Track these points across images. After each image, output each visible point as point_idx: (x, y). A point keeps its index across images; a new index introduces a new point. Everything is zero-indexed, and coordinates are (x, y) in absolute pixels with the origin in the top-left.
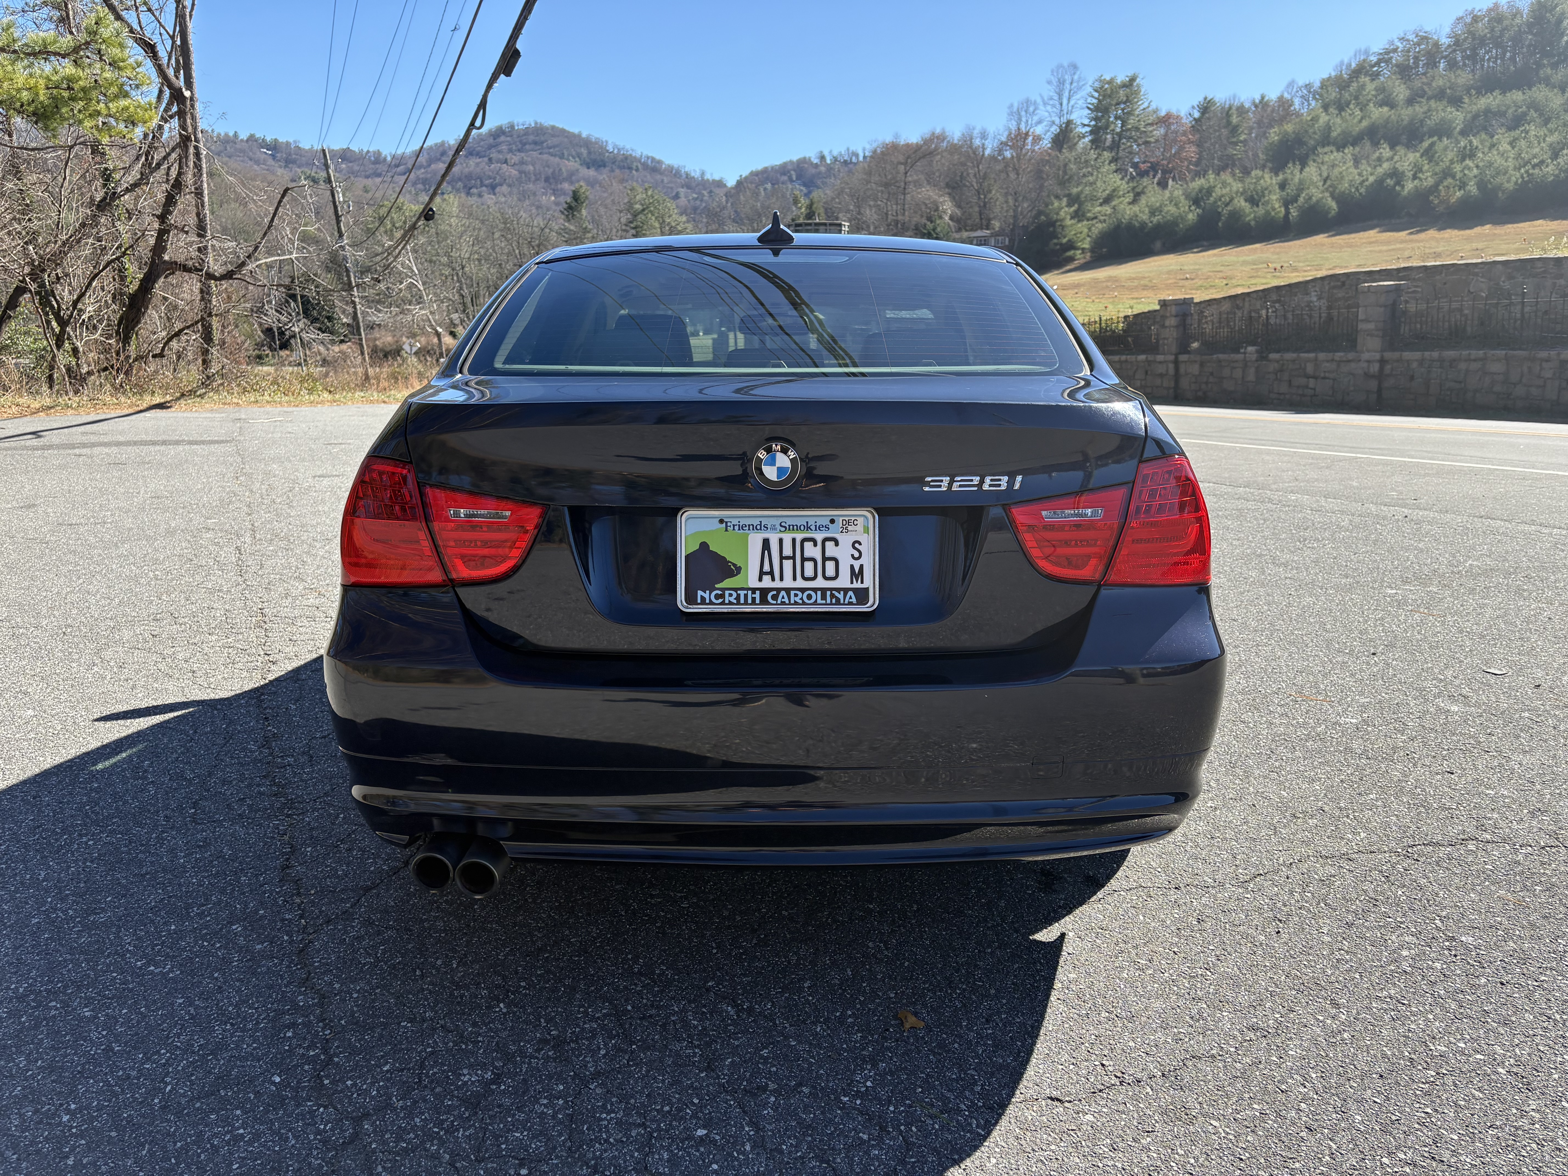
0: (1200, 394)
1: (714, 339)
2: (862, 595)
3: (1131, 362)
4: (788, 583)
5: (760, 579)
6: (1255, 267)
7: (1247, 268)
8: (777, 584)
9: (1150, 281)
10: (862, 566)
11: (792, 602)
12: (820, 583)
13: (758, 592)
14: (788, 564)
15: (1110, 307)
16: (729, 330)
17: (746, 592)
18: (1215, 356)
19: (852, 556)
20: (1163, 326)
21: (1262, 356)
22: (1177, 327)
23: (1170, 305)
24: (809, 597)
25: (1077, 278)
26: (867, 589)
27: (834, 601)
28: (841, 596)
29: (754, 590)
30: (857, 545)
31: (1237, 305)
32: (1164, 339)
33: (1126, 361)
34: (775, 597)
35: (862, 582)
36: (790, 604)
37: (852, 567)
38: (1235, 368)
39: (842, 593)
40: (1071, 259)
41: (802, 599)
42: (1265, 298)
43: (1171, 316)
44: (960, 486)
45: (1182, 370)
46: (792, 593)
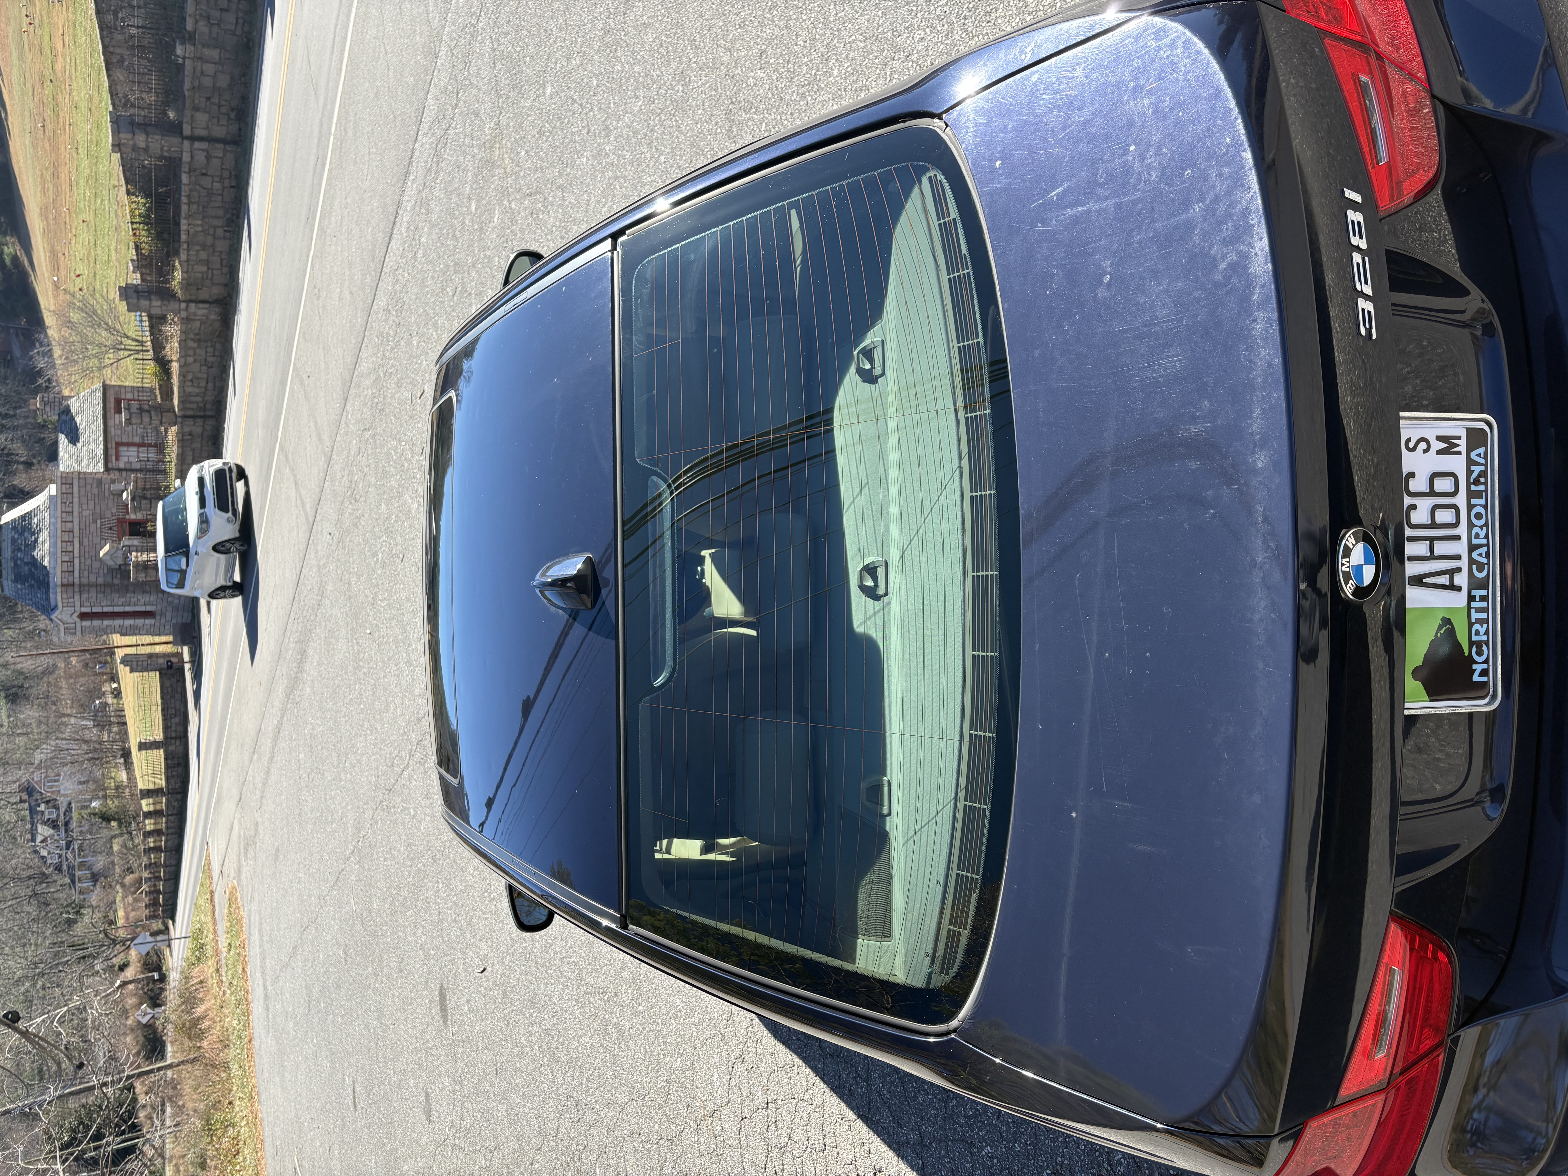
0: (233, 115)
2: (1476, 438)
3: (190, 190)
4: (1461, 548)
5: (1459, 589)
6: (26, 47)
7: (29, 56)
8: (1464, 563)
9: (47, 169)
10: (1439, 438)
11: (1484, 541)
12: (1461, 500)
13: (1474, 592)
14: (1441, 548)
17: (1473, 610)
18: (186, 93)
19: (1425, 451)
20: (146, 150)
21: (190, 38)
22: (147, 134)
23: (120, 139)
24: (1478, 516)
25: (42, 253)
26: (1468, 430)
27: (1482, 480)
28: (1477, 469)
29: (1471, 598)
30: (1411, 445)
31: (118, 62)
32: (162, 149)
33: (188, 196)
34: (1480, 567)
35: (1459, 438)
36: (1488, 545)
37: (1439, 452)
38: (202, 72)
39: (1472, 468)
40: (15, 259)
41: (1481, 527)
42: (111, 28)
43: (133, 139)
44: (1366, 283)
45: (203, 133)
46: (1475, 541)
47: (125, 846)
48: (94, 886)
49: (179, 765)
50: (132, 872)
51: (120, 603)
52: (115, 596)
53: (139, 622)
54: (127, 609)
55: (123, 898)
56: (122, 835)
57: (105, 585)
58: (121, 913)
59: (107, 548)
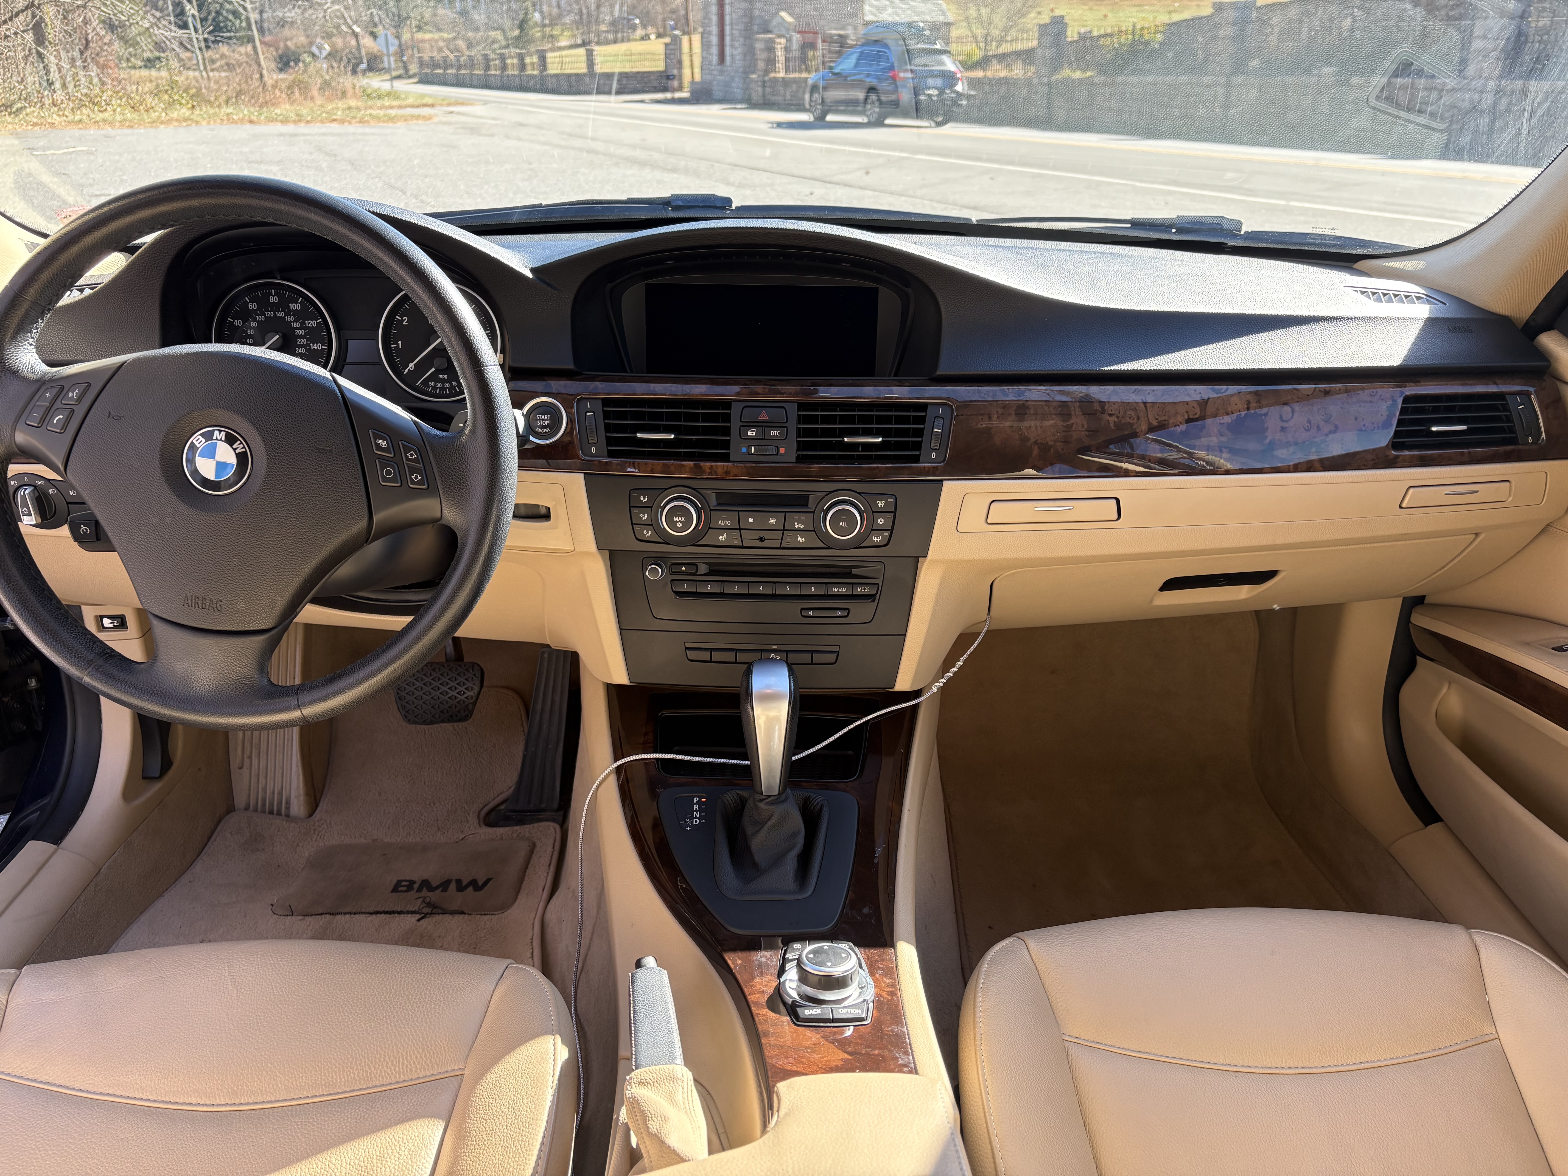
1: (666, 45)
3: (1170, 85)
15: (1110, 15)
16: (684, 33)
18: (1278, 79)
21: (1342, 81)
22: (1233, 38)
23: (1226, 9)
32: (1215, 54)
38: (1303, 95)
43: (1227, 23)
45: (1234, 96)
47: (494, 41)
48: (456, 13)
49: (570, 86)
50: (468, 48)
51: (734, 32)
52: (741, 27)
53: (715, 50)
54: (728, 39)
55: (444, 40)
56: (506, 39)
57: (752, 18)
58: (428, 36)
59: (789, 19)
